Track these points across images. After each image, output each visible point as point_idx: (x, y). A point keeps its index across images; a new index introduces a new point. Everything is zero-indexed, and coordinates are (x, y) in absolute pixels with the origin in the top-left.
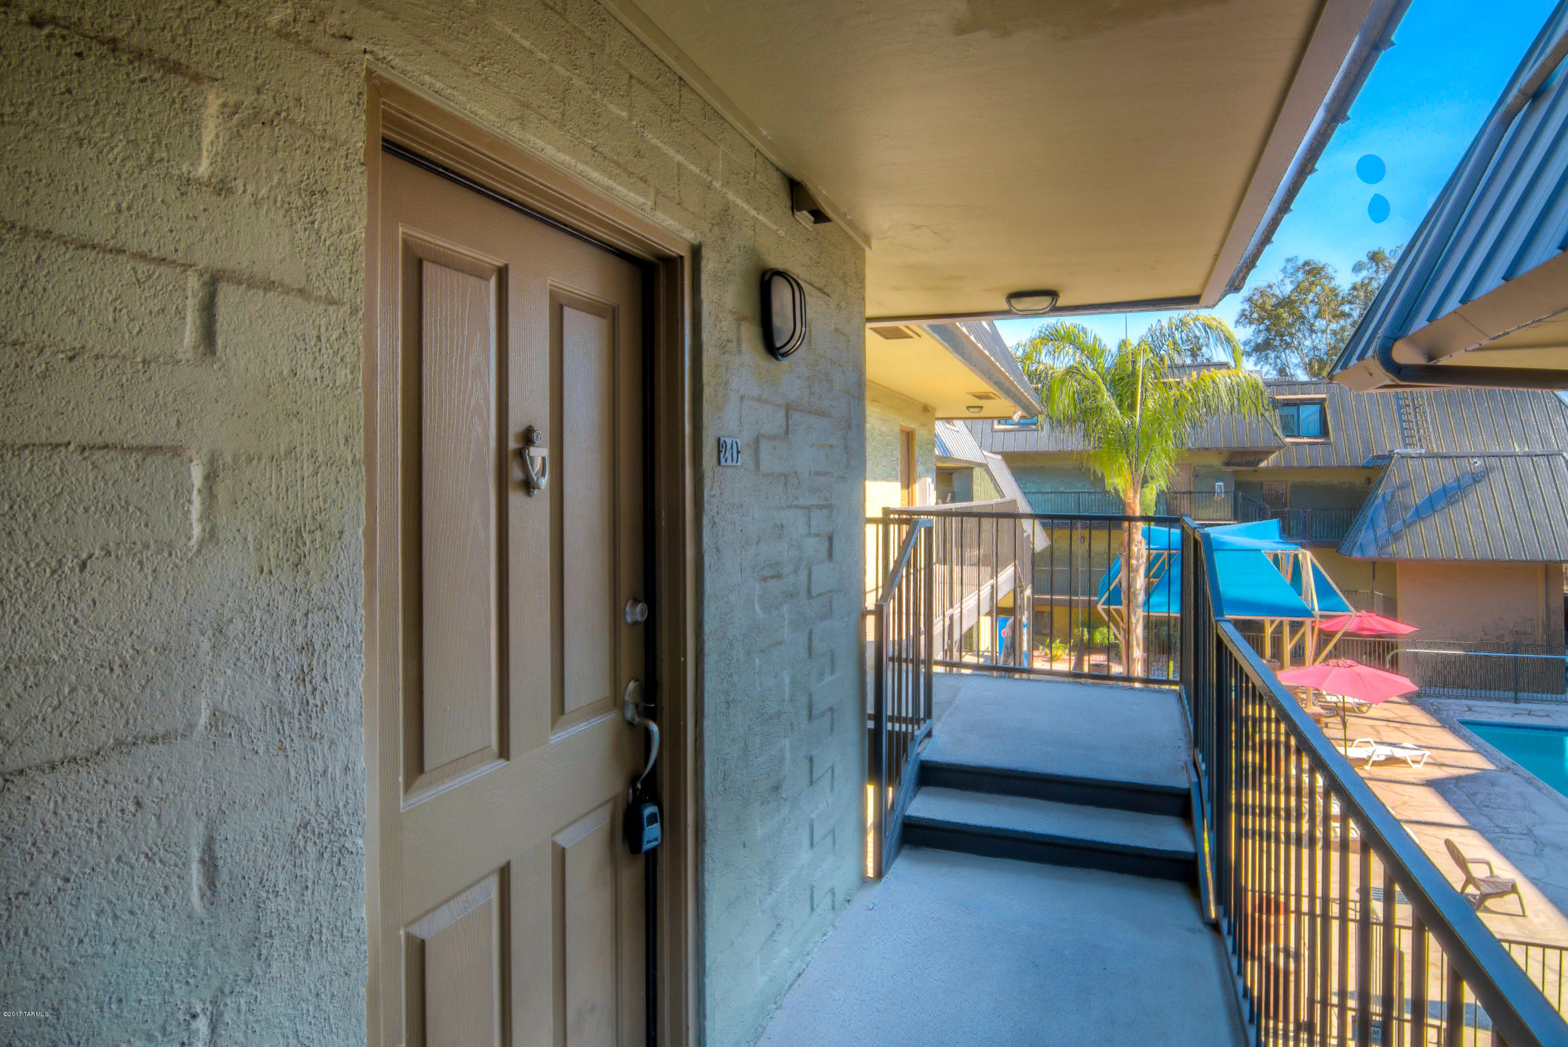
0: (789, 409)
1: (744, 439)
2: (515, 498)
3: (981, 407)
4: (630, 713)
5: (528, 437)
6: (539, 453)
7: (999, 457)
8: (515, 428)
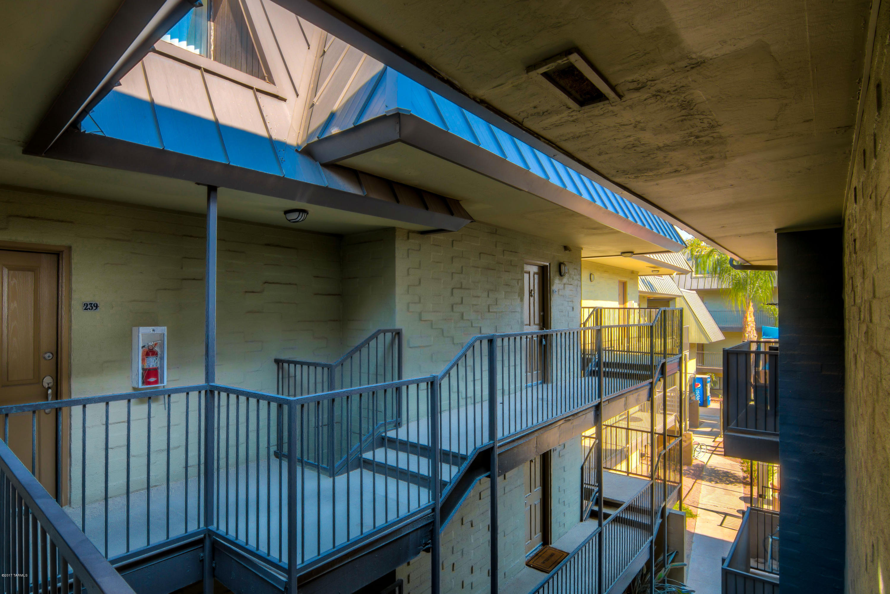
0: (564, 284)
1: (557, 290)
2: (531, 297)
3: (658, 271)
4: (541, 327)
5: (532, 290)
6: (533, 292)
7: (695, 292)
8: (531, 289)
